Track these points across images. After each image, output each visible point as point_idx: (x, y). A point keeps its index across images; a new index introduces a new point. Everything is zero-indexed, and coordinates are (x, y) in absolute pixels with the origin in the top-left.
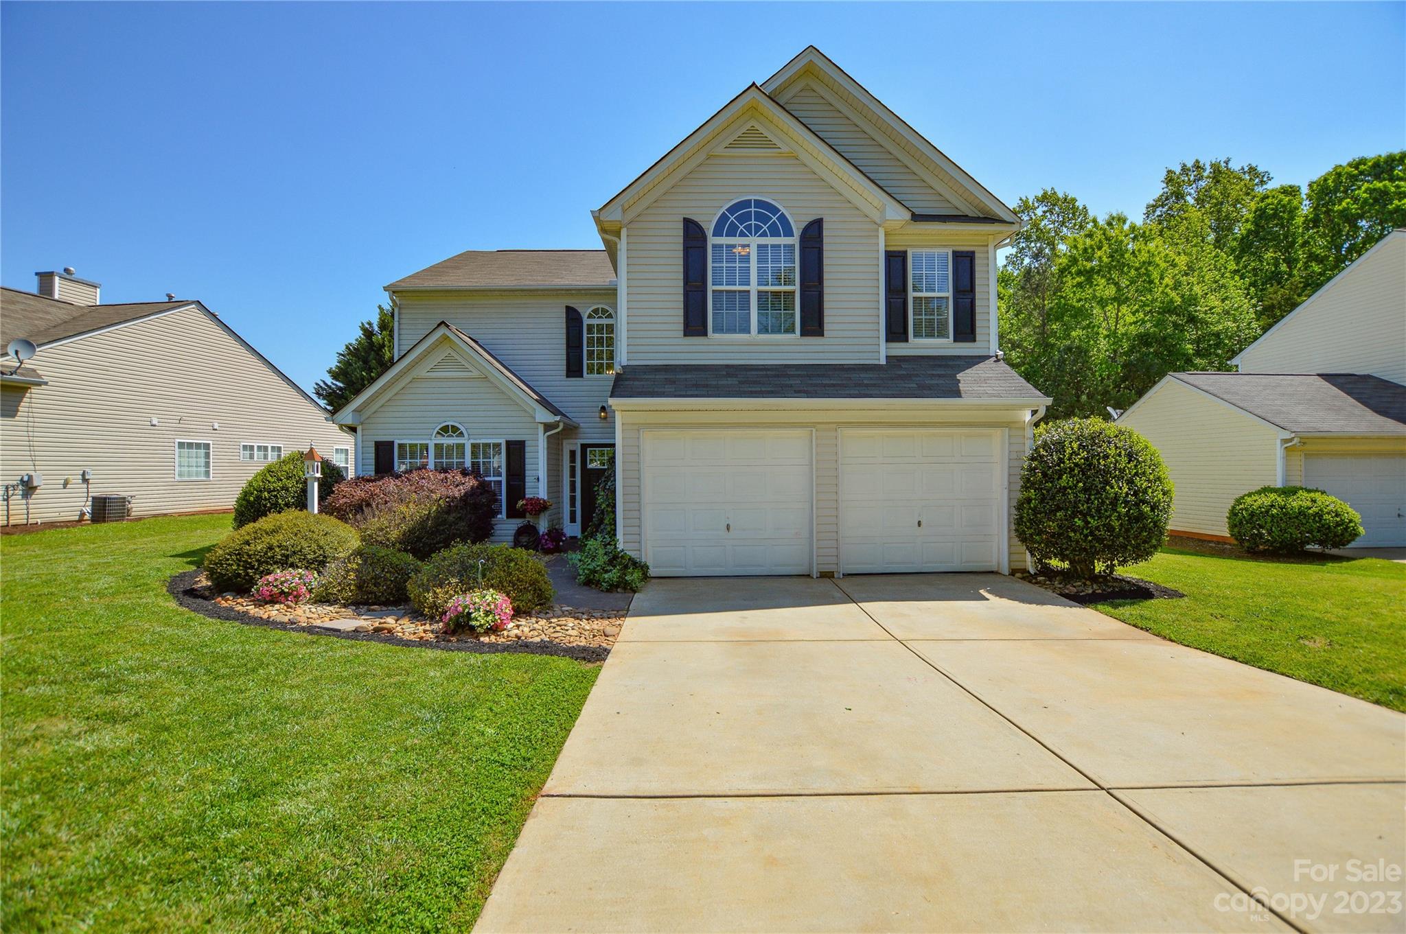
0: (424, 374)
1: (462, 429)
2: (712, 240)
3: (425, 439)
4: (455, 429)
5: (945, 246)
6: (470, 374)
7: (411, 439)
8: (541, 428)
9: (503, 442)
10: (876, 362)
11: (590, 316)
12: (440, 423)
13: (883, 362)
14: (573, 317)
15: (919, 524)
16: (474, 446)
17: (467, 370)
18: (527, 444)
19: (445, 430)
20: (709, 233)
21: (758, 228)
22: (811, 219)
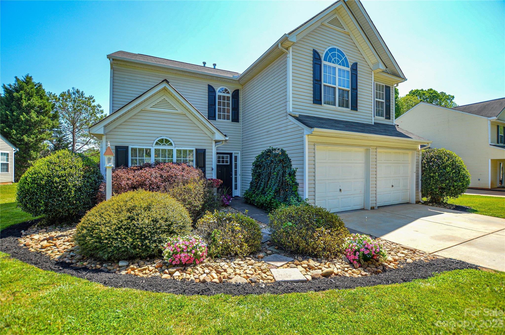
0: (148, 108)
1: (172, 141)
2: (324, 62)
3: (149, 146)
4: (167, 141)
5: (383, 83)
6: (177, 111)
7: (139, 146)
8: (214, 142)
9: (194, 149)
10: (371, 123)
11: (219, 91)
12: (158, 137)
13: (373, 124)
14: (211, 90)
15: (392, 186)
16: (179, 151)
17: (175, 109)
18: (207, 151)
19: (162, 141)
20: (323, 59)
21: (338, 61)
22: (354, 62)
